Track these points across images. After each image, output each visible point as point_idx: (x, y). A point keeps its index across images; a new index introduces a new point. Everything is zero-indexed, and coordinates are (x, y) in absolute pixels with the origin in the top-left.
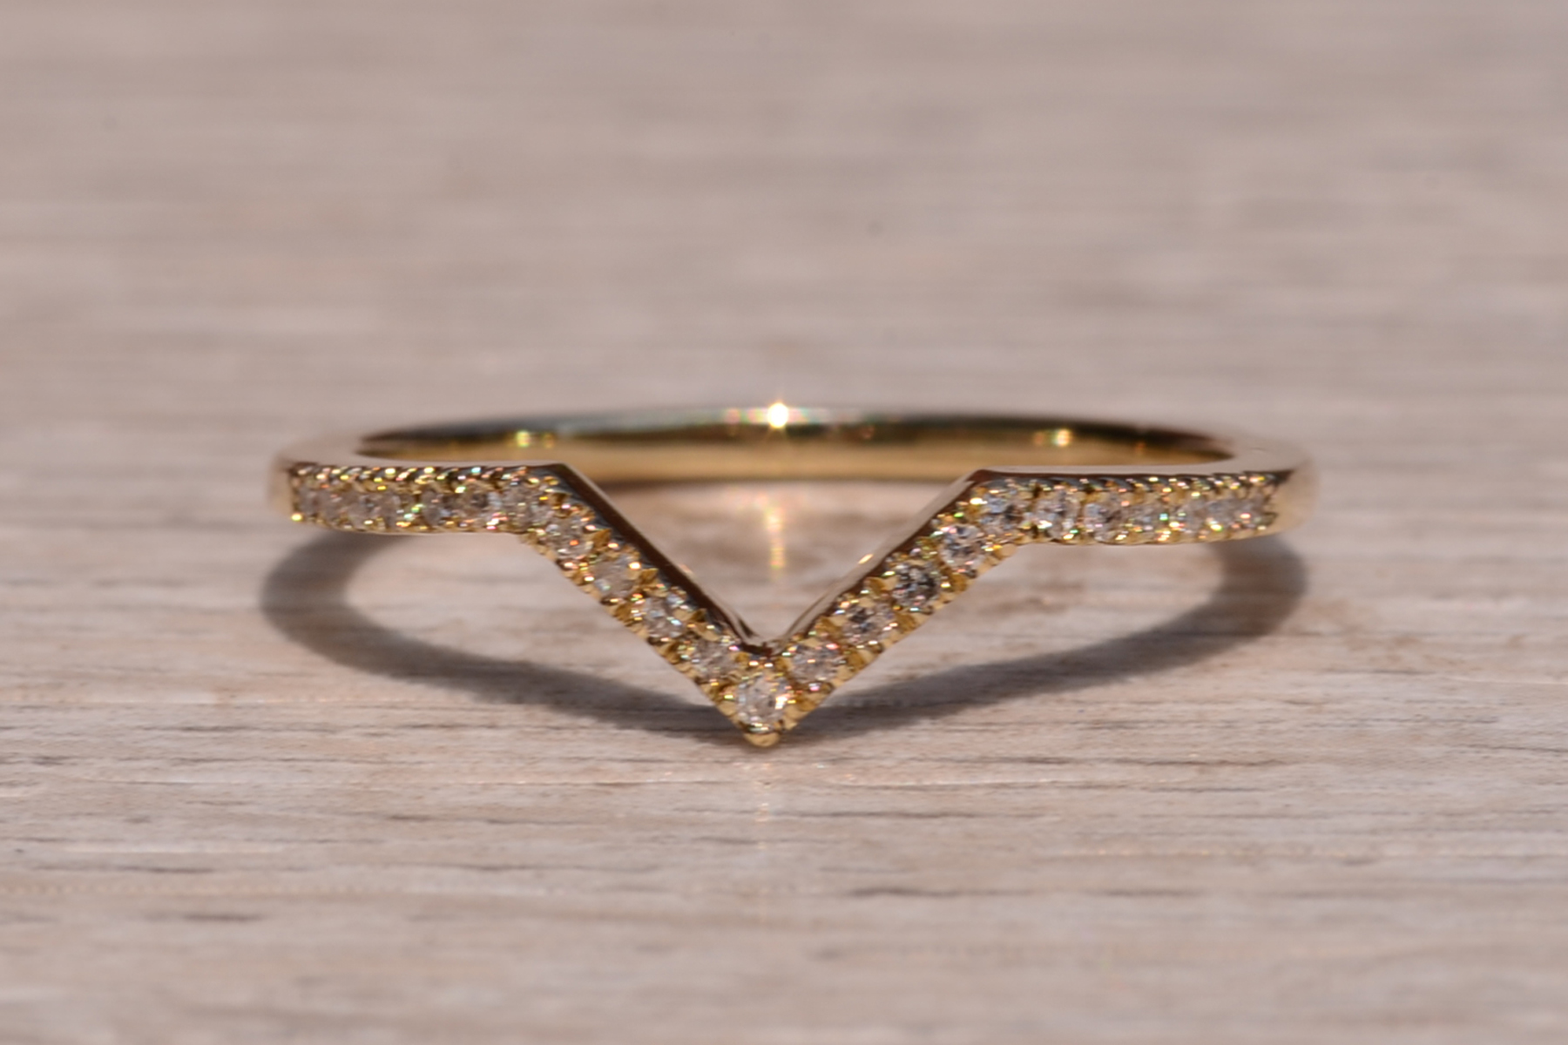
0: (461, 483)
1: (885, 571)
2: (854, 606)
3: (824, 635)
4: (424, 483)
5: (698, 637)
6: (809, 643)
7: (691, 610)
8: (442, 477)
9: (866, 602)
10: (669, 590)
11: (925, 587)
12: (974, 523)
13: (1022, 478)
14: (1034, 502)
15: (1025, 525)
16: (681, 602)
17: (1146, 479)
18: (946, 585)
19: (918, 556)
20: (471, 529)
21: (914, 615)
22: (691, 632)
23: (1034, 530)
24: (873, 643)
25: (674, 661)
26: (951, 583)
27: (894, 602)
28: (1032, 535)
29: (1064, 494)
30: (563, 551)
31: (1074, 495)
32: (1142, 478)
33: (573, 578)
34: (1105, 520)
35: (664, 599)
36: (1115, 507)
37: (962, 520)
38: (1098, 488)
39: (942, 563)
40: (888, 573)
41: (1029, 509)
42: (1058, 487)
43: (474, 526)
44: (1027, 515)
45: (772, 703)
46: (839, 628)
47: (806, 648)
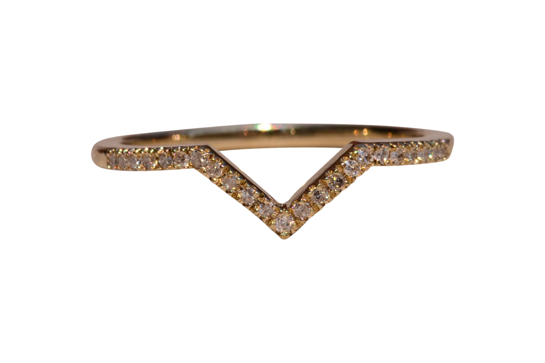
0: (174, 152)
1: (325, 177)
2: (315, 190)
3: (306, 200)
4: (160, 153)
5: (260, 203)
6: (300, 203)
7: (258, 193)
8: (167, 151)
9: (319, 188)
10: (251, 187)
11: (339, 183)
12: (355, 160)
13: (370, 144)
14: (374, 152)
15: (372, 160)
16: (255, 191)
17: (410, 143)
18: (346, 182)
19: (337, 172)
20: (178, 168)
21: (336, 192)
22: (258, 201)
23: (375, 161)
24: (322, 202)
25: (253, 211)
26: (348, 181)
27: (328, 188)
28: (374, 163)
29: (384, 148)
30: (212, 175)
31: (387, 149)
32: (409, 142)
33: (216, 184)
34: (397, 157)
35: (249, 190)
36: (401, 153)
37: (352, 159)
38: (395, 146)
39: (345, 174)
40: (327, 178)
41: (373, 154)
42: (382, 146)
43: (179, 167)
44: (372, 156)
45: (288, 225)
46: (310, 198)
47: (299, 205)
